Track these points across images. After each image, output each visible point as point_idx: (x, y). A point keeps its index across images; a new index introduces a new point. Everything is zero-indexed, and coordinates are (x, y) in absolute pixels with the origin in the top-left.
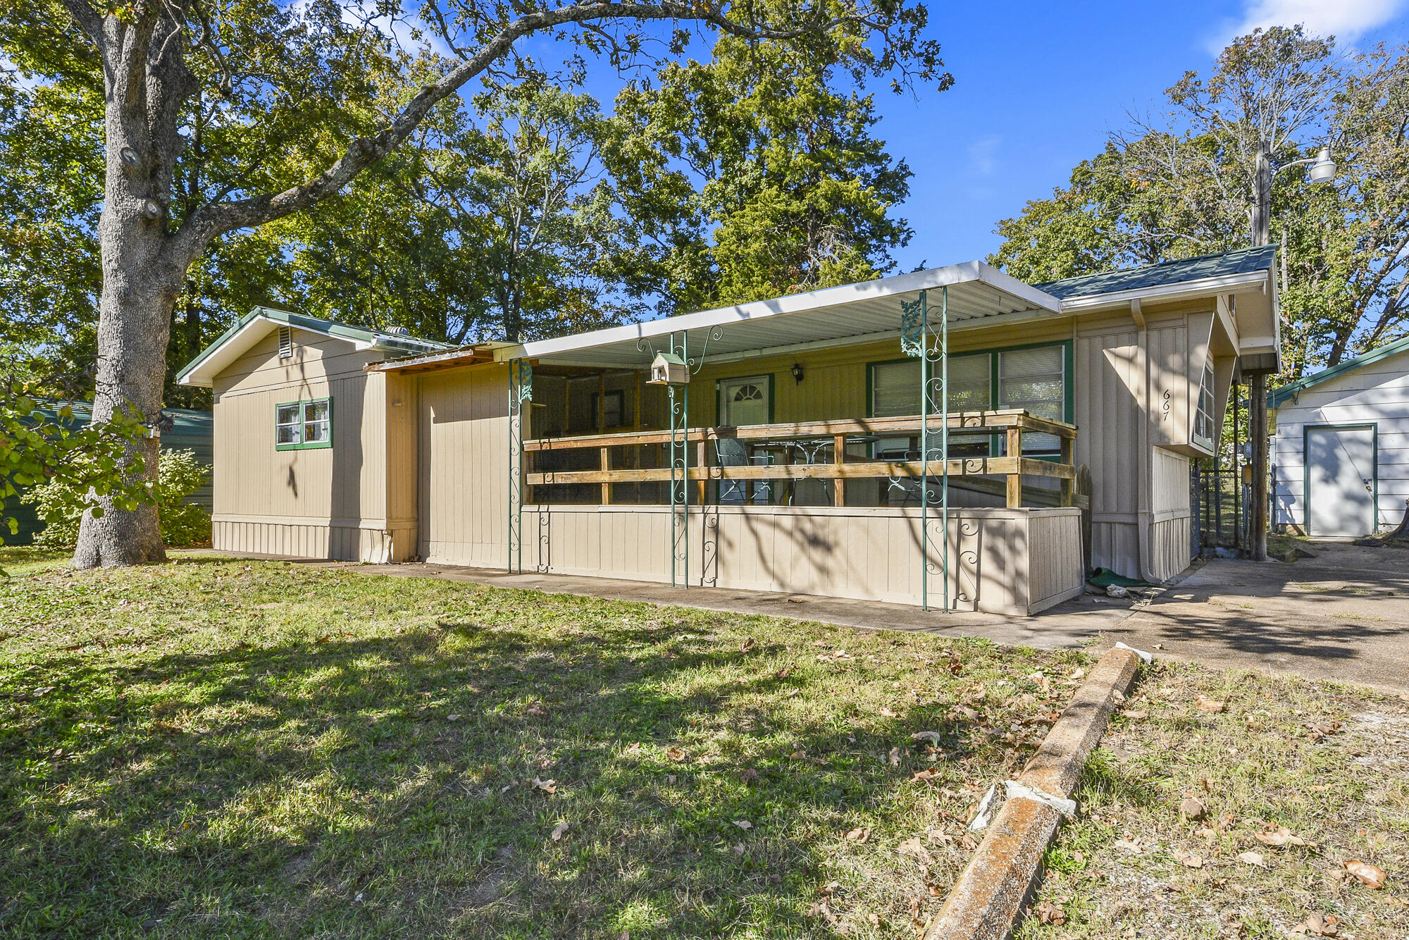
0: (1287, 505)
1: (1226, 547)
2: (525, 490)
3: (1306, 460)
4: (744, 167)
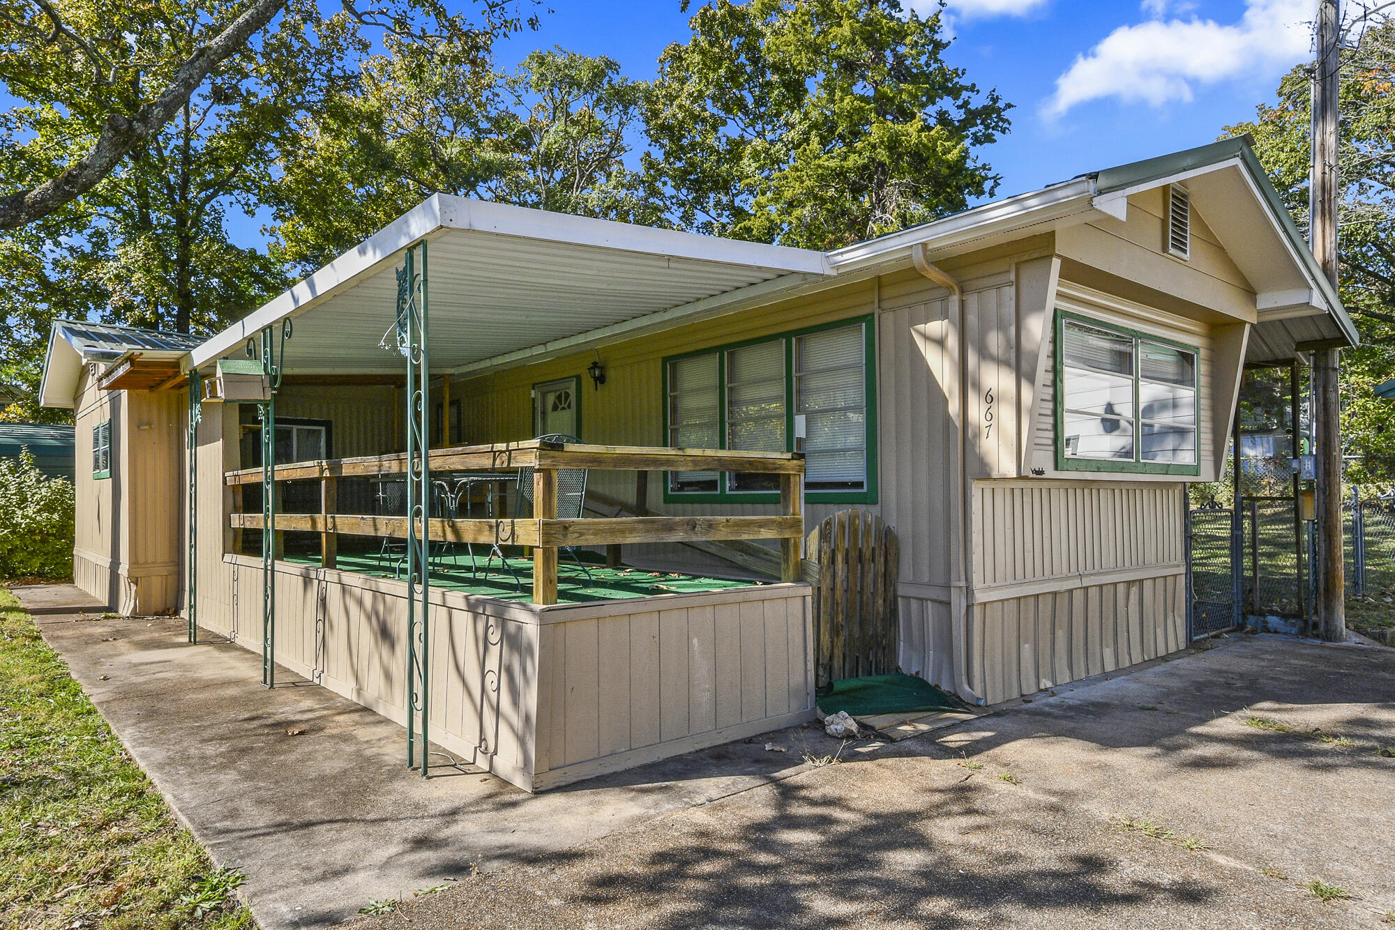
1: (1285, 616)
2: (231, 535)
4: (791, 120)
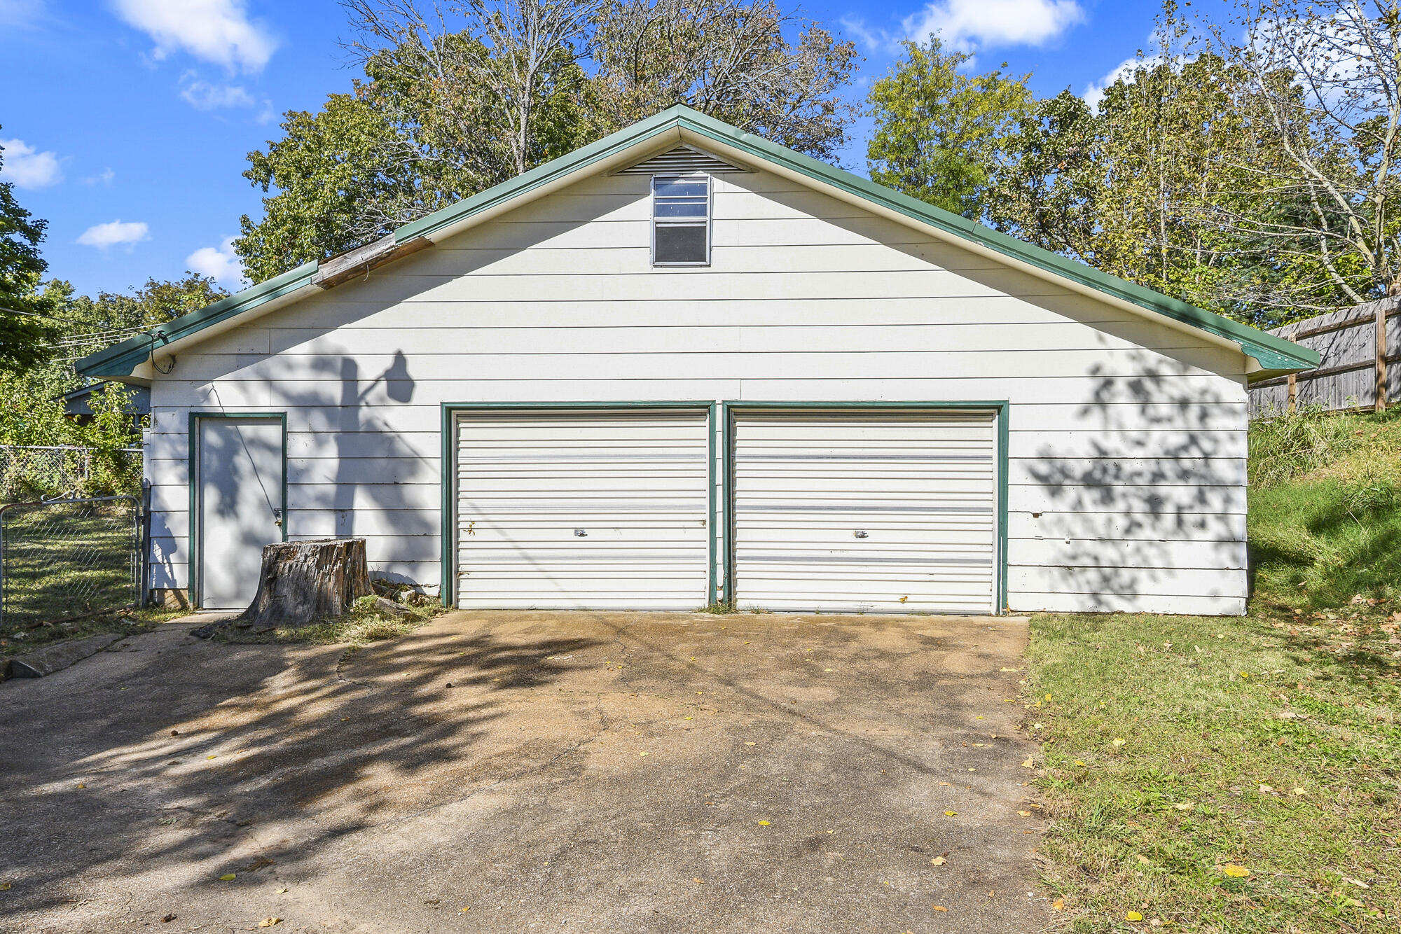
0: (166, 554)
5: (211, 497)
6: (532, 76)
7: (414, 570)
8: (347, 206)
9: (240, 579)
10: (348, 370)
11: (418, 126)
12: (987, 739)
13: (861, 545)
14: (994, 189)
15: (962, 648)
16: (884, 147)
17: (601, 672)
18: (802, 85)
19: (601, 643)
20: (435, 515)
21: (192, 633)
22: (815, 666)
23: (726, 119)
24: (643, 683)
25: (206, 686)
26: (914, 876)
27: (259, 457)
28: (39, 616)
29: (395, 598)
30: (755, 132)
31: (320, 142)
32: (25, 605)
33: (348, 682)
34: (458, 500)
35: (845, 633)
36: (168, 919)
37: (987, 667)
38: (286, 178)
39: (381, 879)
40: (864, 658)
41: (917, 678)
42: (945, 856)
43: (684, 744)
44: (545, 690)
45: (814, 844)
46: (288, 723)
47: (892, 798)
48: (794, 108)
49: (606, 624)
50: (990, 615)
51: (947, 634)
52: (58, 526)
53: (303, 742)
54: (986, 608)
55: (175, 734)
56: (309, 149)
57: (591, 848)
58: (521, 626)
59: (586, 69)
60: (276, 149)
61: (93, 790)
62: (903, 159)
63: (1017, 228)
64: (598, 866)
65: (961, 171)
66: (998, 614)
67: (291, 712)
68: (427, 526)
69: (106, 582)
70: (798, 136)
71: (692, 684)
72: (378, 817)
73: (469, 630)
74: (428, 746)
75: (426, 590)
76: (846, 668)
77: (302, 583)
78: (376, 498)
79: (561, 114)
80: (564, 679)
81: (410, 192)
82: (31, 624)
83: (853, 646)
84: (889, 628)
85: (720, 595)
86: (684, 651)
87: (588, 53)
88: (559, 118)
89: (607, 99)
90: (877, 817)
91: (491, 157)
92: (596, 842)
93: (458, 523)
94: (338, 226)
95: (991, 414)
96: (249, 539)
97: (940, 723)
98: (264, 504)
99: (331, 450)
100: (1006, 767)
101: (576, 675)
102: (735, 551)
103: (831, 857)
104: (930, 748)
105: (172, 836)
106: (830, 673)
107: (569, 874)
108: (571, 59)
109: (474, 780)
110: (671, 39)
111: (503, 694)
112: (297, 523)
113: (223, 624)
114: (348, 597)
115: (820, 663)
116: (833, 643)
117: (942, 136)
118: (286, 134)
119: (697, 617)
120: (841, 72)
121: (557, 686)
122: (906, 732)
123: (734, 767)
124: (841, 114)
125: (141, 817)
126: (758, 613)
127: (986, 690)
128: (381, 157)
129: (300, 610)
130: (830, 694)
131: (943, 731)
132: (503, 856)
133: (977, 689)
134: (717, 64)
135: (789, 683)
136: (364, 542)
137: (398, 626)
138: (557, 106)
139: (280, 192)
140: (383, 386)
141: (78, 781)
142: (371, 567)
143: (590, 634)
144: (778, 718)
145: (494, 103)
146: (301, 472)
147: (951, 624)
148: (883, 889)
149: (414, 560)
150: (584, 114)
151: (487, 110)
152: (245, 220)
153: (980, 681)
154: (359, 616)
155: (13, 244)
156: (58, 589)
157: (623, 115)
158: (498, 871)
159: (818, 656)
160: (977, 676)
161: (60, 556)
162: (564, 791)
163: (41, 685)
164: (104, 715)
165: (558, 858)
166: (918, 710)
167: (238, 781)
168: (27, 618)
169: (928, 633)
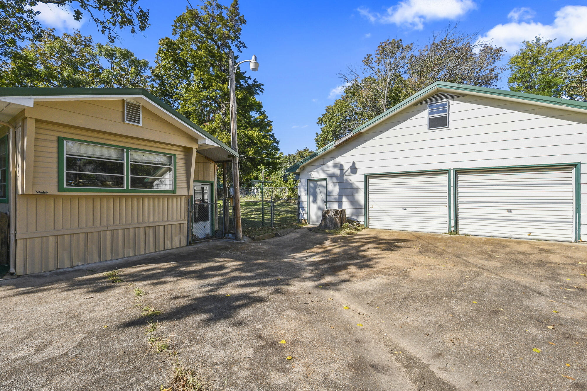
0: (302, 211)
3: (308, 194)
5: (311, 198)
6: (388, 83)
7: (358, 217)
8: (339, 126)
9: (318, 218)
10: (341, 167)
11: (357, 103)
12: (573, 288)
13: (510, 215)
14: (568, 85)
15: (559, 253)
16: (516, 78)
17: (413, 249)
18: (481, 65)
19: (412, 241)
20: (363, 204)
21: (308, 230)
22: (491, 255)
23: (452, 82)
24: (427, 254)
25: (312, 242)
26: (539, 330)
27: (321, 189)
28: (280, 224)
29: (353, 224)
30: (463, 83)
31: (333, 112)
32: (278, 221)
33: (343, 244)
34: (369, 199)
35: (504, 244)
36: (309, 293)
37: (572, 261)
38: (326, 122)
39: (355, 295)
40: (513, 254)
41: (537, 262)
42: (553, 326)
43: (443, 274)
44: (396, 252)
45: (495, 312)
46: (330, 253)
47: (528, 303)
48: (478, 73)
49: (413, 235)
50: (572, 242)
51: (550, 248)
52: (282, 205)
53: (334, 258)
54: (570, 240)
55: (306, 252)
56: (331, 114)
57: (414, 299)
58: (387, 234)
59: (405, 77)
60: (324, 116)
61: (292, 262)
62: (524, 81)
63: (580, 97)
64: (416, 304)
65: (551, 81)
66: (576, 242)
67: (330, 250)
68: (361, 206)
69: (291, 217)
70: (480, 81)
71: (444, 256)
72: (353, 279)
73: (373, 234)
74: (364, 263)
75: (360, 223)
76: (505, 256)
77: (331, 219)
78: (348, 199)
79: (397, 92)
80: (401, 250)
81: (354, 120)
82: (279, 225)
83: (508, 249)
84: (523, 244)
85: (453, 229)
86: (440, 246)
87: (405, 73)
88: (396, 93)
89: (411, 85)
90: (521, 308)
91: (376, 107)
92: (415, 297)
93: (369, 205)
94: (337, 132)
95: (572, 168)
96: (319, 208)
97: (549, 279)
98: (323, 200)
99: (337, 187)
100: (582, 299)
101: (405, 249)
102: (458, 215)
103: (502, 318)
104: (545, 287)
105: (308, 275)
106: (498, 257)
107: (407, 305)
108: (400, 76)
109: (377, 274)
110: (432, 62)
111: (383, 252)
112: (330, 205)
113: (314, 228)
114: (342, 224)
115: (494, 254)
116: (499, 247)
117: (542, 70)
118: (326, 112)
119: (444, 235)
120: (496, 58)
121: (399, 252)
122: (533, 281)
123: (462, 283)
124: (496, 71)
125: (302, 269)
126: (467, 235)
127: (571, 270)
128: (348, 113)
129: (331, 226)
130: (499, 264)
131: (550, 282)
132: (387, 296)
133: (566, 269)
134: (449, 66)
135: (481, 259)
136: (345, 210)
137: (354, 231)
138: (395, 89)
139: (324, 126)
140: (349, 170)
141: (289, 260)
142: (347, 216)
143: (408, 238)
144: (478, 270)
145: (377, 93)
146: (330, 193)
147: (552, 244)
148: (525, 332)
149: (358, 215)
150: (404, 91)
151: (375, 95)
152: (317, 133)
153: (568, 266)
154: (344, 228)
155: (274, 146)
156: (283, 218)
157: (416, 88)
158: (386, 299)
159: (492, 251)
160: (566, 264)
161: (283, 211)
162: (404, 281)
163: (281, 238)
164: (292, 246)
165: (404, 299)
166: (538, 274)
167: (320, 265)
168: (278, 224)
169: (542, 247)
